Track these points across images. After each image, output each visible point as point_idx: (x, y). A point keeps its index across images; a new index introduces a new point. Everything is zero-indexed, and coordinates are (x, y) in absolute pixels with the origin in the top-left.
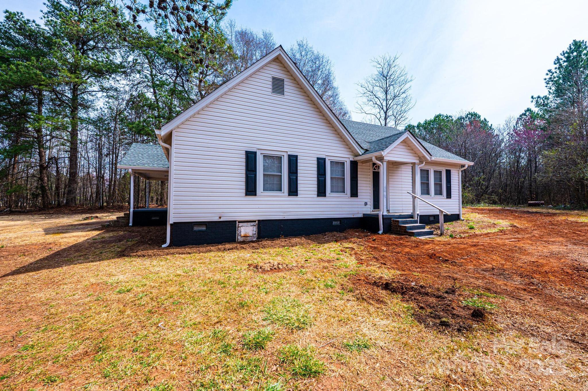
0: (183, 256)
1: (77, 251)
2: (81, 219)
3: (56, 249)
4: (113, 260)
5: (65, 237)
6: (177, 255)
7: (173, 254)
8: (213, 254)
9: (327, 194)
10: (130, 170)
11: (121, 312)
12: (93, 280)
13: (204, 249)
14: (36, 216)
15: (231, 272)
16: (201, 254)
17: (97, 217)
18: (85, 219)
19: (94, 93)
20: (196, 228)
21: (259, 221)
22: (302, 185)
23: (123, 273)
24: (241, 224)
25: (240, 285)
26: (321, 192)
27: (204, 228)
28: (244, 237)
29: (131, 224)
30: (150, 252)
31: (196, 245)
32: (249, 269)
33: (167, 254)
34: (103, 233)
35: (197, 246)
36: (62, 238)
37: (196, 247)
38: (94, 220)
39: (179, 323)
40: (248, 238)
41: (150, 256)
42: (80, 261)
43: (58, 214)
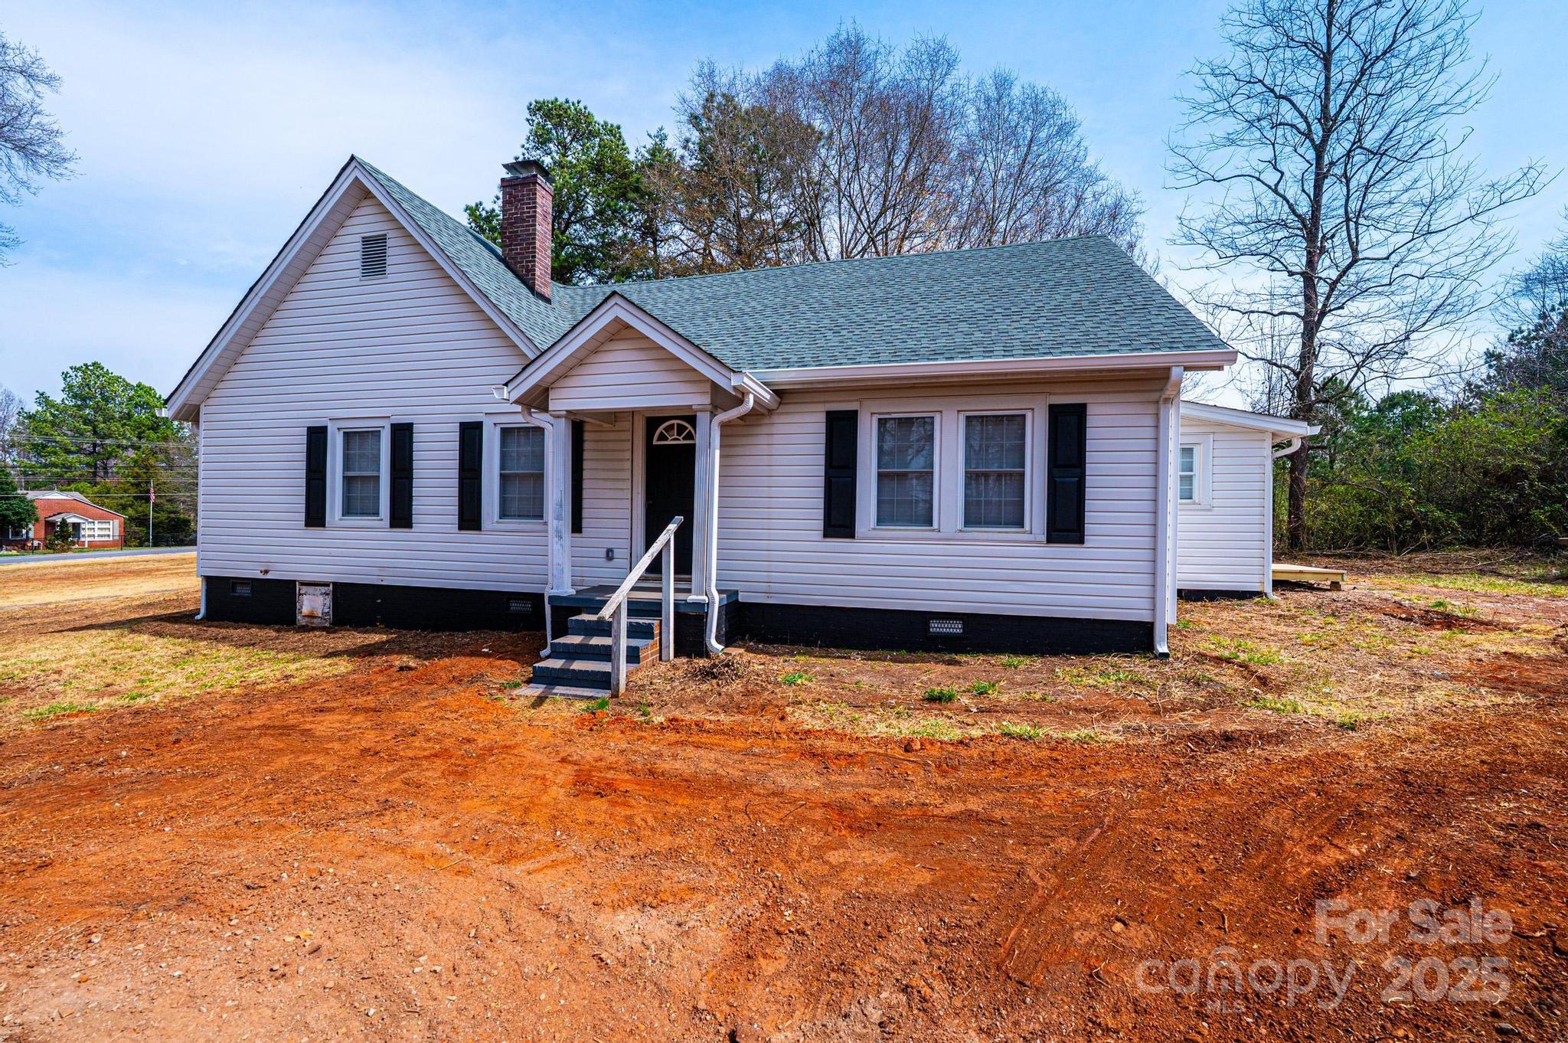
9: (486, 523)
20: (238, 590)
21: (335, 584)
22: (425, 500)
24: (304, 589)
26: (469, 518)
27: (248, 591)
28: (308, 616)
40: (315, 620)
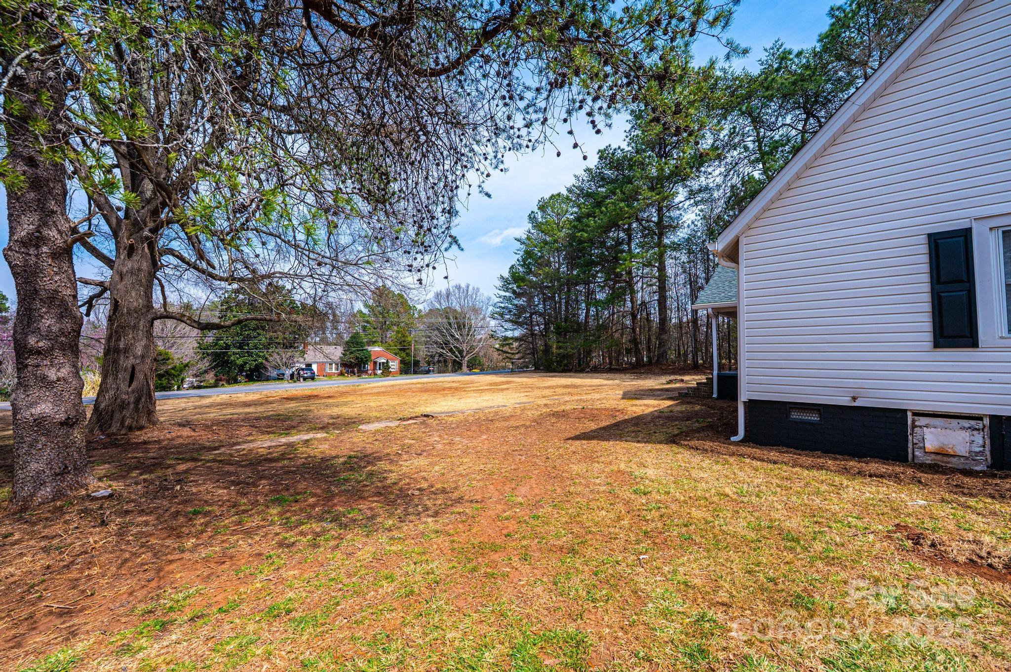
0: (757, 464)
1: (636, 425)
2: (664, 382)
3: (620, 418)
4: (659, 446)
5: (636, 405)
6: (748, 461)
7: (742, 455)
8: (822, 475)
10: (710, 310)
11: (620, 519)
12: (622, 466)
13: (809, 461)
14: (628, 376)
15: (834, 525)
16: (797, 469)
17: (682, 381)
18: (668, 383)
19: (681, 205)
20: (795, 415)
21: (994, 417)
23: (657, 466)
24: (922, 421)
25: (831, 562)
27: (814, 418)
28: (935, 453)
29: (715, 396)
30: (708, 444)
31: (797, 449)
32: (890, 537)
33: (733, 454)
34: (676, 405)
35: (798, 452)
36: (633, 406)
37: (795, 454)
38: (678, 385)
39: (667, 569)
40: (952, 459)
41: (705, 451)
42: (628, 438)
43: (647, 373)
